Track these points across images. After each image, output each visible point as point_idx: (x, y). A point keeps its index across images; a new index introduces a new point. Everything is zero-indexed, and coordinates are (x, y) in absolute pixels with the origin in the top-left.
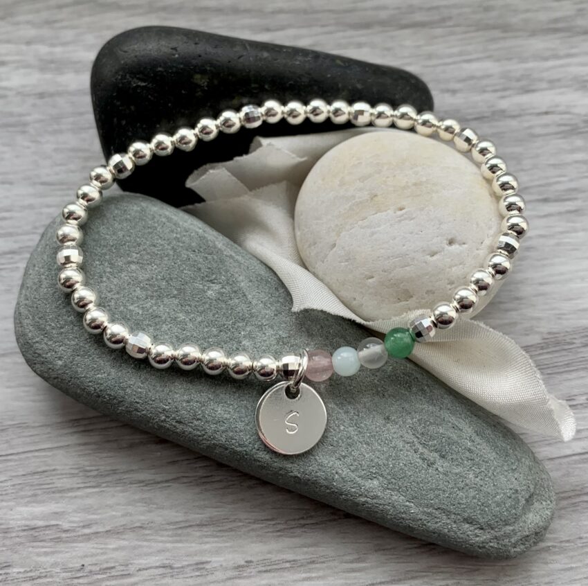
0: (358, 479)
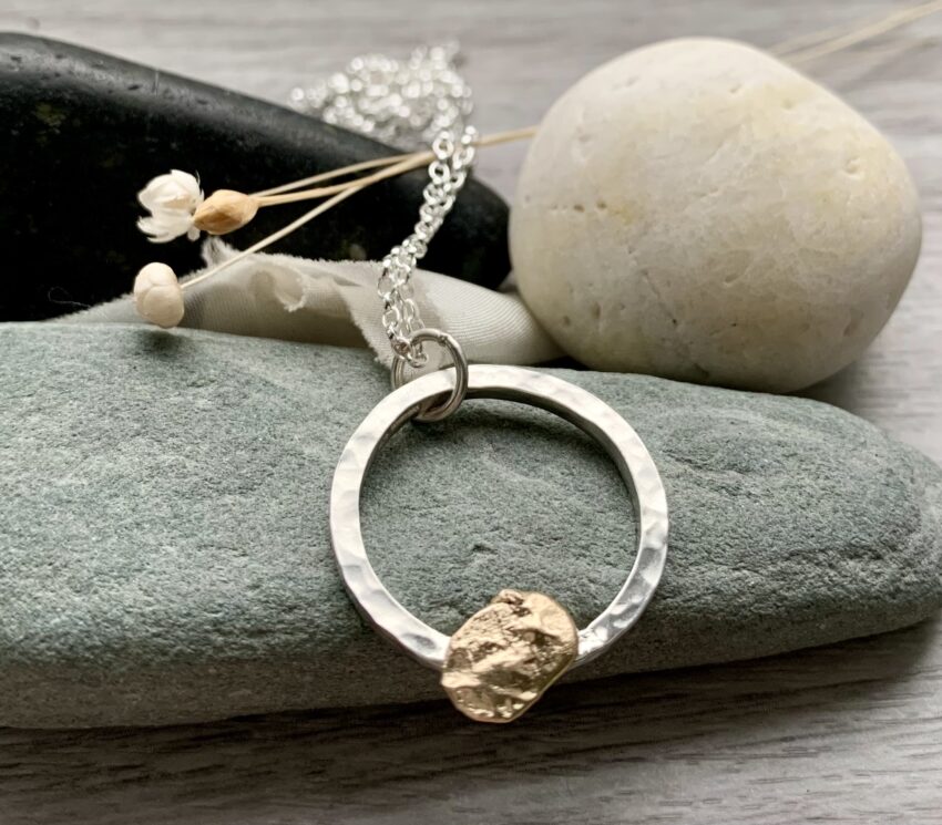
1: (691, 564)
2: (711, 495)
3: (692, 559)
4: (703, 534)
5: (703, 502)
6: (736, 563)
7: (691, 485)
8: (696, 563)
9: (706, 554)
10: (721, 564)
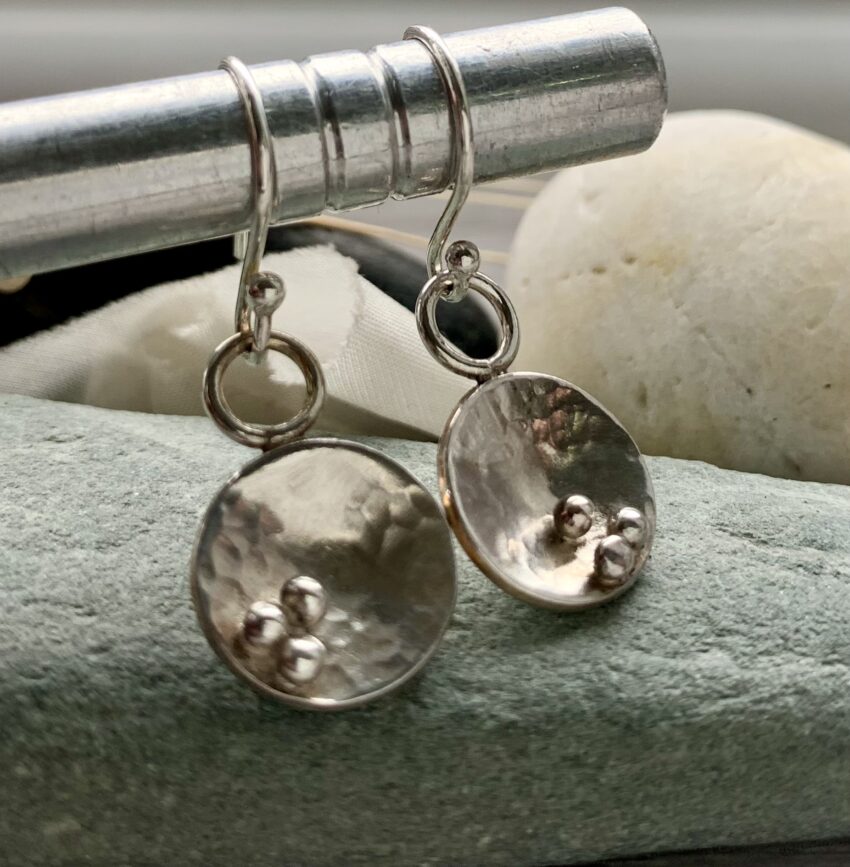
0: (672, 662)
1: (761, 653)
2: (784, 573)
3: (761, 647)
4: (775, 617)
5: (772, 580)
6: (827, 655)
7: (754, 562)
8: (767, 653)
9: (781, 641)
10: (804, 655)
